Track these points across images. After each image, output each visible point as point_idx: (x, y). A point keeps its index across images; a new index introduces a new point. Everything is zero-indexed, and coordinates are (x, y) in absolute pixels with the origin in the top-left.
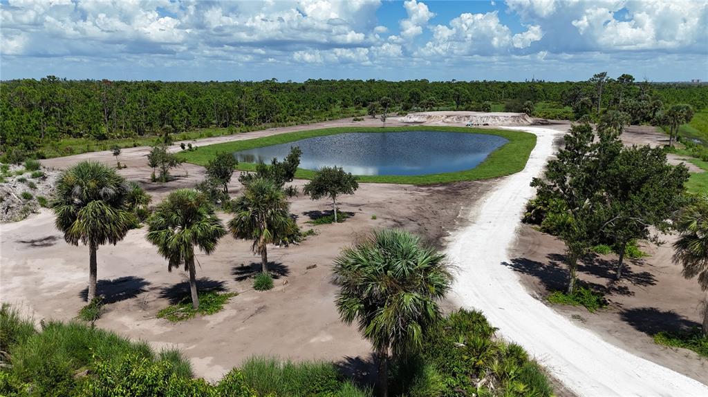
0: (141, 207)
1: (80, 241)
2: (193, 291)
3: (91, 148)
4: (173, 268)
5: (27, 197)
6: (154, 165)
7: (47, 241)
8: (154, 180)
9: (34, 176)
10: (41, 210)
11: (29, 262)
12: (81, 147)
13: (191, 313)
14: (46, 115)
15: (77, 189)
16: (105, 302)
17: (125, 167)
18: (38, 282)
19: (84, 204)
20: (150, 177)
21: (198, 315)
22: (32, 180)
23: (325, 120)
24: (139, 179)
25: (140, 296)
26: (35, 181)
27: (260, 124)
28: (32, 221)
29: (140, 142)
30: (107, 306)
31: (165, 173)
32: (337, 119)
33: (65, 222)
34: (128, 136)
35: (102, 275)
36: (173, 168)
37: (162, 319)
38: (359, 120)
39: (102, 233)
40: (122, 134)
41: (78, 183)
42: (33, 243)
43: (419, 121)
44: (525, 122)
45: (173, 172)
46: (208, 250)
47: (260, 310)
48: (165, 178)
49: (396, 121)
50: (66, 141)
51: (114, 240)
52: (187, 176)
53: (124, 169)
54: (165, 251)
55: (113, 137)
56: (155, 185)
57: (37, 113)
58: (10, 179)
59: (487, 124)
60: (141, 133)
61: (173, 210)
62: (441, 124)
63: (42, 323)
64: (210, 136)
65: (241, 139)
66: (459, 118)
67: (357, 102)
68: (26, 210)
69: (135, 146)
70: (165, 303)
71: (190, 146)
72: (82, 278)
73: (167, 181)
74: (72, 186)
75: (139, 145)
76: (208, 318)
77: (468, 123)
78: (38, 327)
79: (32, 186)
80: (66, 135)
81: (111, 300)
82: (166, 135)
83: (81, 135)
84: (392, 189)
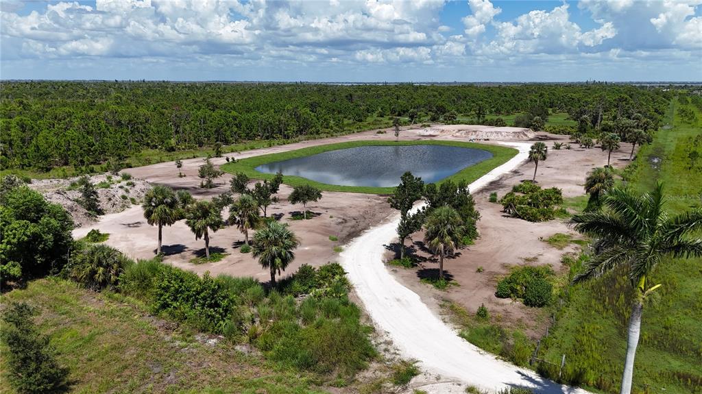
0: (189, 206)
1: (154, 224)
2: (207, 251)
3: (163, 159)
4: (198, 239)
5: (124, 198)
6: (202, 176)
7: (137, 224)
8: (202, 186)
9: (128, 184)
10: (132, 206)
11: (128, 235)
12: (156, 157)
13: (206, 261)
14: (132, 132)
15: (154, 199)
16: (165, 255)
17: (185, 176)
18: (133, 245)
19: (157, 206)
20: (200, 184)
21: (209, 262)
22: (126, 187)
23: (354, 133)
24: (192, 186)
25: (182, 253)
26: (128, 187)
27: (297, 136)
28: (127, 212)
29: (198, 155)
30: (166, 257)
31: (209, 182)
32: (364, 131)
33: (148, 215)
34: (190, 148)
35: (164, 243)
36: (215, 179)
37: (191, 263)
38: (382, 133)
39: (165, 220)
40: (186, 146)
41: (155, 196)
42: (129, 225)
43: (434, 134)
44: (525, 138)
45: (215, 181)
46: (215, 230)
47: (239, 262)
48: (210, 185)
49: (414, 133)
50: (146, 152)
51: (170, 224)
52: (225, 184)
53: (184, 178)
54: (193, 230)
55: (179, 149)
56: (203, 190)
57: (126, 131)
58: (113, 186)
59: (488, 140)
60: (201, 144)
61: (198, 210)
62: (449, 138)
63: (137, 259)
64: (252, 148)
65: (275, 152)
66: (468, 132)
67: (393, 112)
68: (124, 206)
69: (194, 157)
70: (194, 257)
71: (233, 159)
72: (155, 244)
73: (211, 187)
74: (152, 198)
75: (197, 157)
76: (213, 263)
77: (473, 137)
78: (136, 262)
79: (127, 191)
80: (145, 147)
81: (168, 254)
82: (218, 149)
83: (156, 147)
84: (359, 197)
